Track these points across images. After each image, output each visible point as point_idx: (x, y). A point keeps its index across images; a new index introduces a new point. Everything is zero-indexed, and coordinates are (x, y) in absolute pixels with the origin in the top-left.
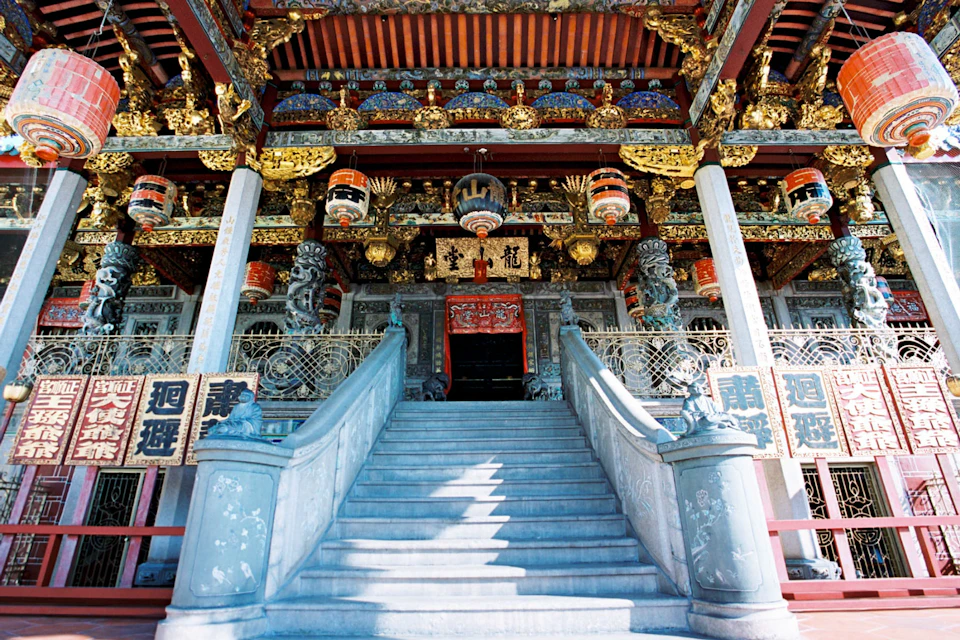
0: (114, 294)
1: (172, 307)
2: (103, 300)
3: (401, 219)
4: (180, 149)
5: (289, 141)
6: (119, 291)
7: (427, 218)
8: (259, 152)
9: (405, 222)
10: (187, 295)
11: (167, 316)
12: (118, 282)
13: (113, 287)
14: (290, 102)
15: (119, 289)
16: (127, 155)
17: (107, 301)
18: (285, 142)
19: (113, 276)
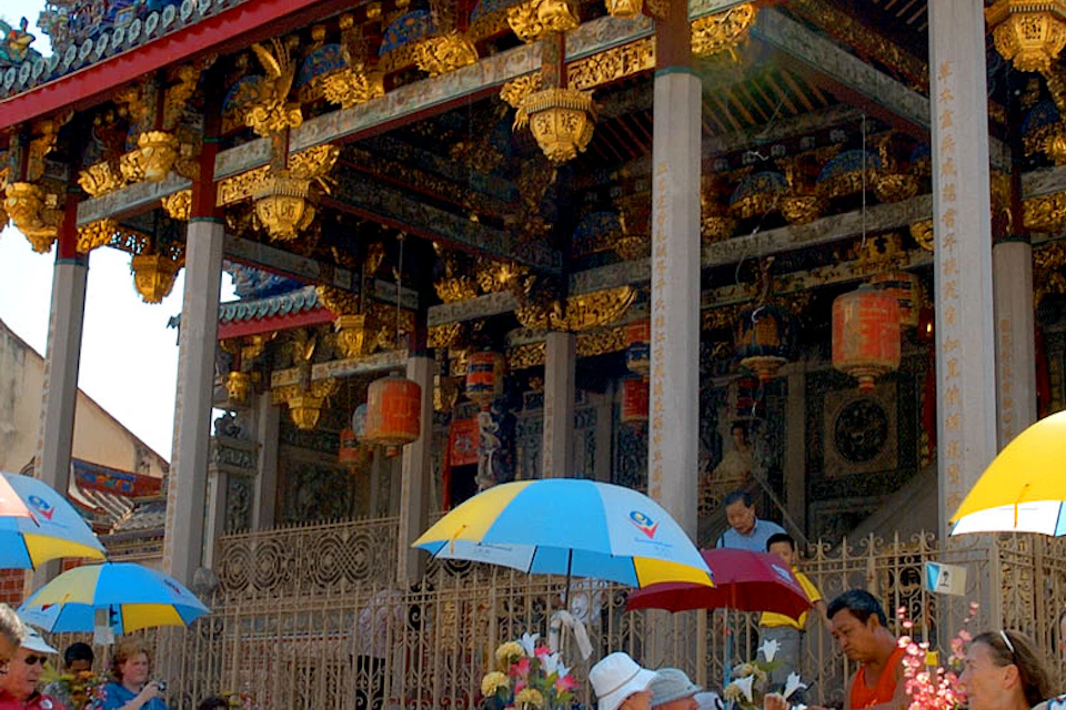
0: (499, 443)
1: (586, 417)
2: (490, 453)
3: (786, 282)
4: (500, 310)
5: (588, 285)
6: (504, 438)
7: (818, 275)
8: (564, 305)
9: (791, 288)
10: (599, 396)
11: (582, 432)
12: (500, 425)
13: (495, 434)
14: (585, 227)
15: (503, 434)
16: (458, 325)
17: (494, 453)
18: (585, 287)
19: (494, 421)
